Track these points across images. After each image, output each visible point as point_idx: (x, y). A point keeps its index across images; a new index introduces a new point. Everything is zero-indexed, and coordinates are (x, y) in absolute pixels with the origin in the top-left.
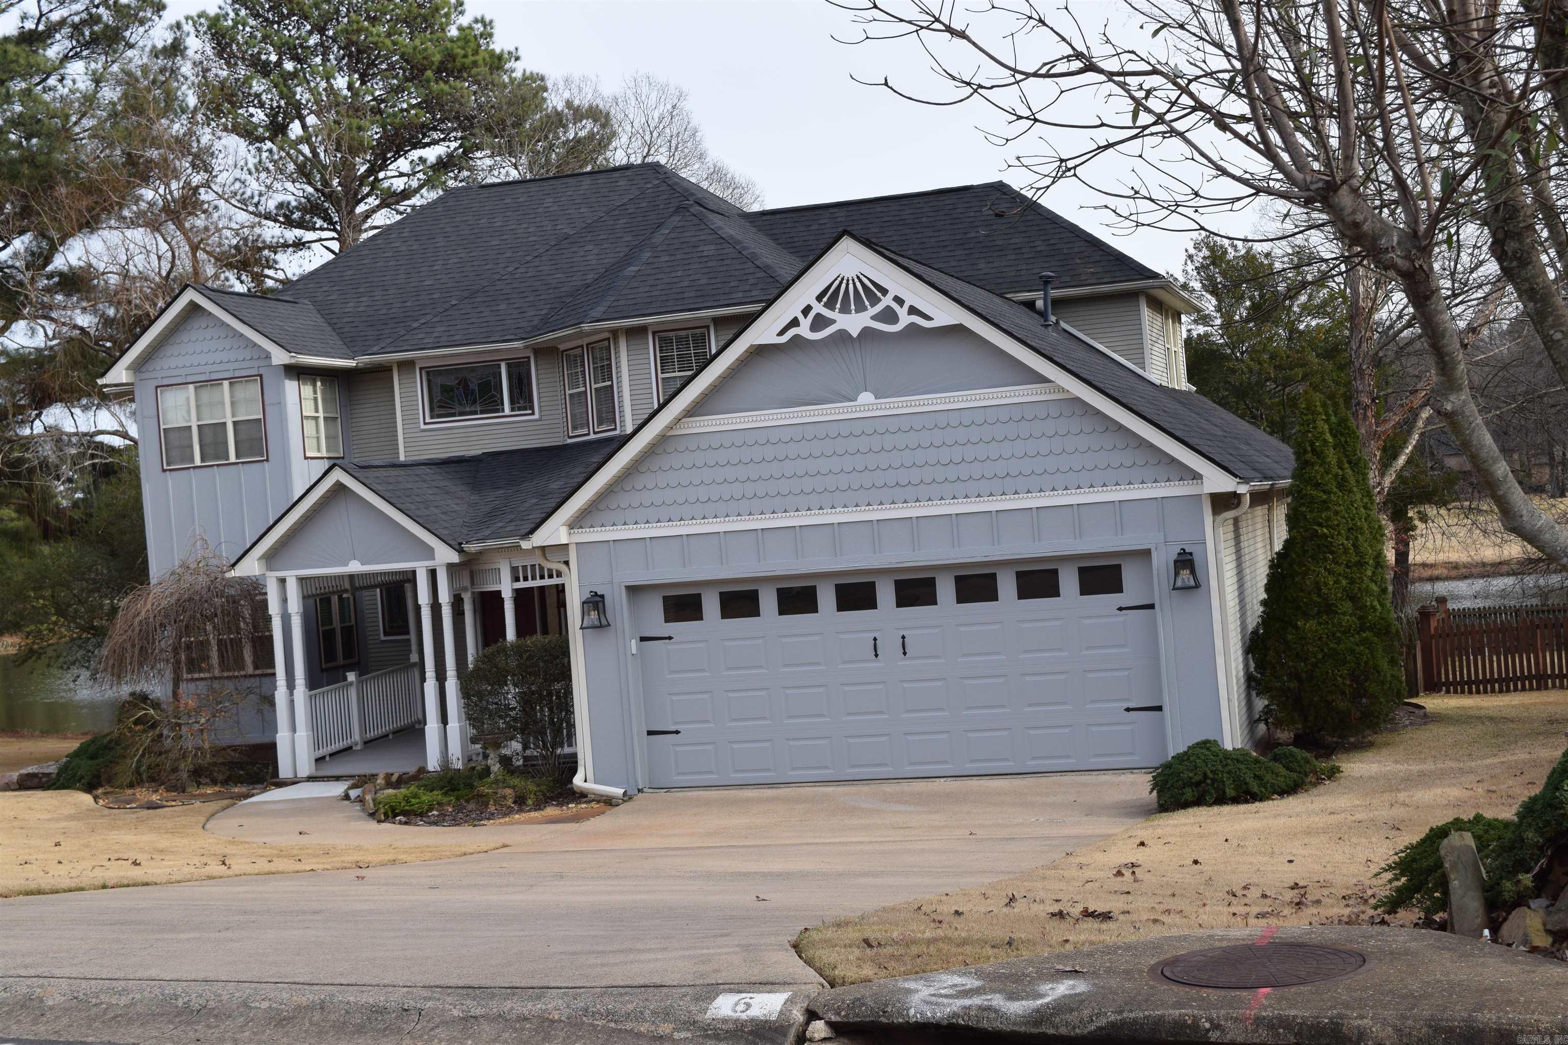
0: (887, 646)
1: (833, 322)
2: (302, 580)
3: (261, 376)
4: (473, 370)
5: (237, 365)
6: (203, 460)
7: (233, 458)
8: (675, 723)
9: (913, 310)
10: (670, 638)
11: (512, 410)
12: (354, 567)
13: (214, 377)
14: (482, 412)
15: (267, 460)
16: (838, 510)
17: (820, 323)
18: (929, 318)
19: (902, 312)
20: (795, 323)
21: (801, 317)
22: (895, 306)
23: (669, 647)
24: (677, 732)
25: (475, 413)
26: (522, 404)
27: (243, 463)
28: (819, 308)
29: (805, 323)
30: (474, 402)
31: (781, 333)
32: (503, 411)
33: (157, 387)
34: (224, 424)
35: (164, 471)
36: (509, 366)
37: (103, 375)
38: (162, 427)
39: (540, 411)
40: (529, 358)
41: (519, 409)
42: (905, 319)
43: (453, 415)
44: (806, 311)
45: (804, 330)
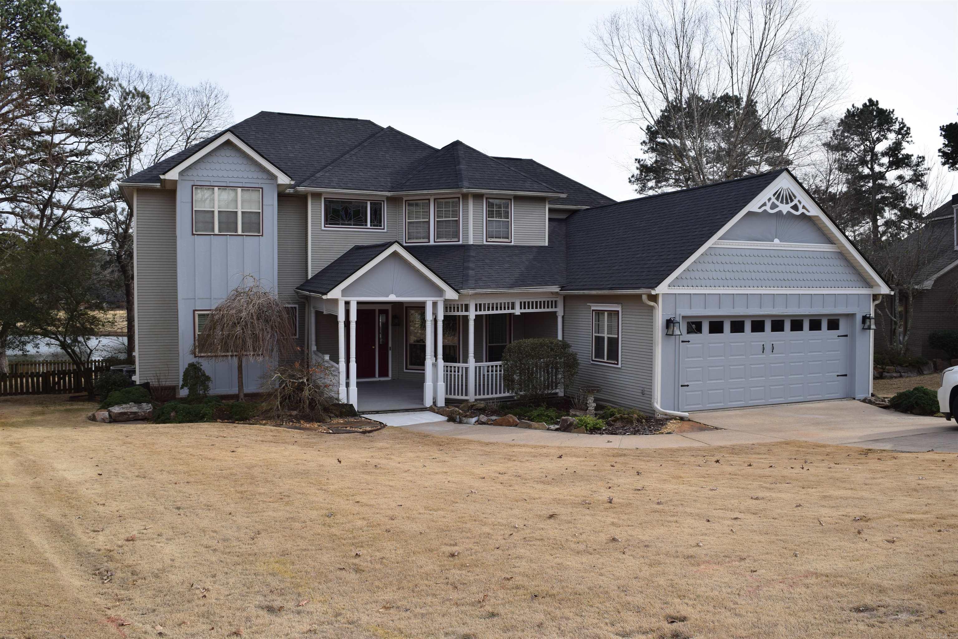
0: (768, 348)
1: (777, 206)
2: (358, 303)
3: (262, 188)
4: (351, 203)
5: (247, 180)
6: (220, 231)
7: (240, 232)
8: (687, 381)
9: (804, 207)
10: (689, 342)
11: (371, 226)
12: (393, 298)
13: (231, 185)
14: (354, 225)
15: (262, 236)
16: (764, 288)
17: (774, 206)
18: (809, 212)
19: (800, 207)
20: (764, 204)
21: (767, 202)
22: (798, 204)
23: (688, 346)
24: (688, 386)
25: (350, 225)
26: (376, 223)
27: (246, 235)
28: (774, 200)
29: (769, 204)
30: (350, 219)
31: (760, 208)
32: (366, 225)
33: (193, 186)
34: (236, 212)
35: (193, 234)
36: (371, 203)
37: (164, 174)
38: (194, 209)
39: (387, 228)
40: (384, 201)
41: (374, 226)
42: (801, 211)
43: (338, 224)
44: (769, 200)
45: (767, 208)
